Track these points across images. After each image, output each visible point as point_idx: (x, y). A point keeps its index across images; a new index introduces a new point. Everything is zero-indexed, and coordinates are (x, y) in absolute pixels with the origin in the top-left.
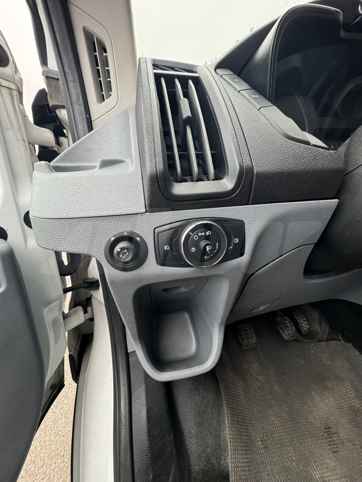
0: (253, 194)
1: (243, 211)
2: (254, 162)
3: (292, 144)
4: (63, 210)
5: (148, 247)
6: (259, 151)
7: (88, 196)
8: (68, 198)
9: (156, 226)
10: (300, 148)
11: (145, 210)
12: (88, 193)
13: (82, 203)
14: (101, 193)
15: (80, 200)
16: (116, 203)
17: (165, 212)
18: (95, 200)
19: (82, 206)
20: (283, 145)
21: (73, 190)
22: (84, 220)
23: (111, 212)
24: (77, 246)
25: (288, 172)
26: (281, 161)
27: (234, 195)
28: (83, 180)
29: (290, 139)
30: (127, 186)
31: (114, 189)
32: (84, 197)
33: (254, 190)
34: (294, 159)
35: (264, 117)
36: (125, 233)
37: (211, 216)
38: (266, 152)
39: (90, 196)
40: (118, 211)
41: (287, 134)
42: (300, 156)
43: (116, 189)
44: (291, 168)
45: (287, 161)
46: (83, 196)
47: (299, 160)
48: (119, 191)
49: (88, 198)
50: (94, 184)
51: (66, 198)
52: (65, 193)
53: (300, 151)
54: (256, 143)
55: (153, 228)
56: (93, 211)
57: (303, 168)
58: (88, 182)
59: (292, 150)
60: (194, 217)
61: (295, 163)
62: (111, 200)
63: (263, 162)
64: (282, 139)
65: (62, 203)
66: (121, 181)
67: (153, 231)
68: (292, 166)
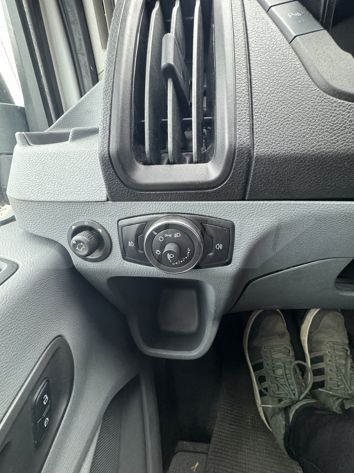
0: (250, 186)
1: (234, 209)
2: (256, 138)
3: (335, 104)
4: (26, 191)
5: (113, 240)
6: (269, 119)
7: (50, 176)
8: (32, 178)
9: (120, 218)
10: (349, 112)
11: (106, 199)
12: (51, 173)
13: (44, 184)
14: (63, 174)
15: (43, 181)
16: (76, 188)
17: (130, 202)
18: (56, 182)
19: (44, 188)
20: (316, 107)
21: (37, 169)
22: (45, 205)
23: (70, 198)
24: (43, 230)
25: (314, 155)
26: (304, 136)
27: (220, 187)
28: (48, 156)
29: (334, 96)
30: (91, 166)
31: (77, 169)
32: (47, 178)
33: (253, 181)
34: (331, 133)
35: (297, 54)
36: (86, 223)
37: (187, 212)
38: (282, 119)
39: (52, 177)
40: (77, 198)
41: (330, 85)
42: (345, 127)
43: (79, 170)
44: (321, 149)
45: (316, 135)
46: (45, 177)
47: (342, 135)
48: (81, 171)
49: (50, 180)
50: (58, 162)
51: (30, 177)
52: (30, 172)
53: (348, 117)
54: (268, 105)
55: (117, 220)
56: (52, 195)
57: (344, 149)
58: (53, 159)
59: (331, 116)
60: (165, 212)
61: (332, 140)
62: (71, 183)
63: (272, 137)
64: (317, 96)
65: (26, 183)
66: (85, 159)
67: (116, 222)
68: (325, 144)
